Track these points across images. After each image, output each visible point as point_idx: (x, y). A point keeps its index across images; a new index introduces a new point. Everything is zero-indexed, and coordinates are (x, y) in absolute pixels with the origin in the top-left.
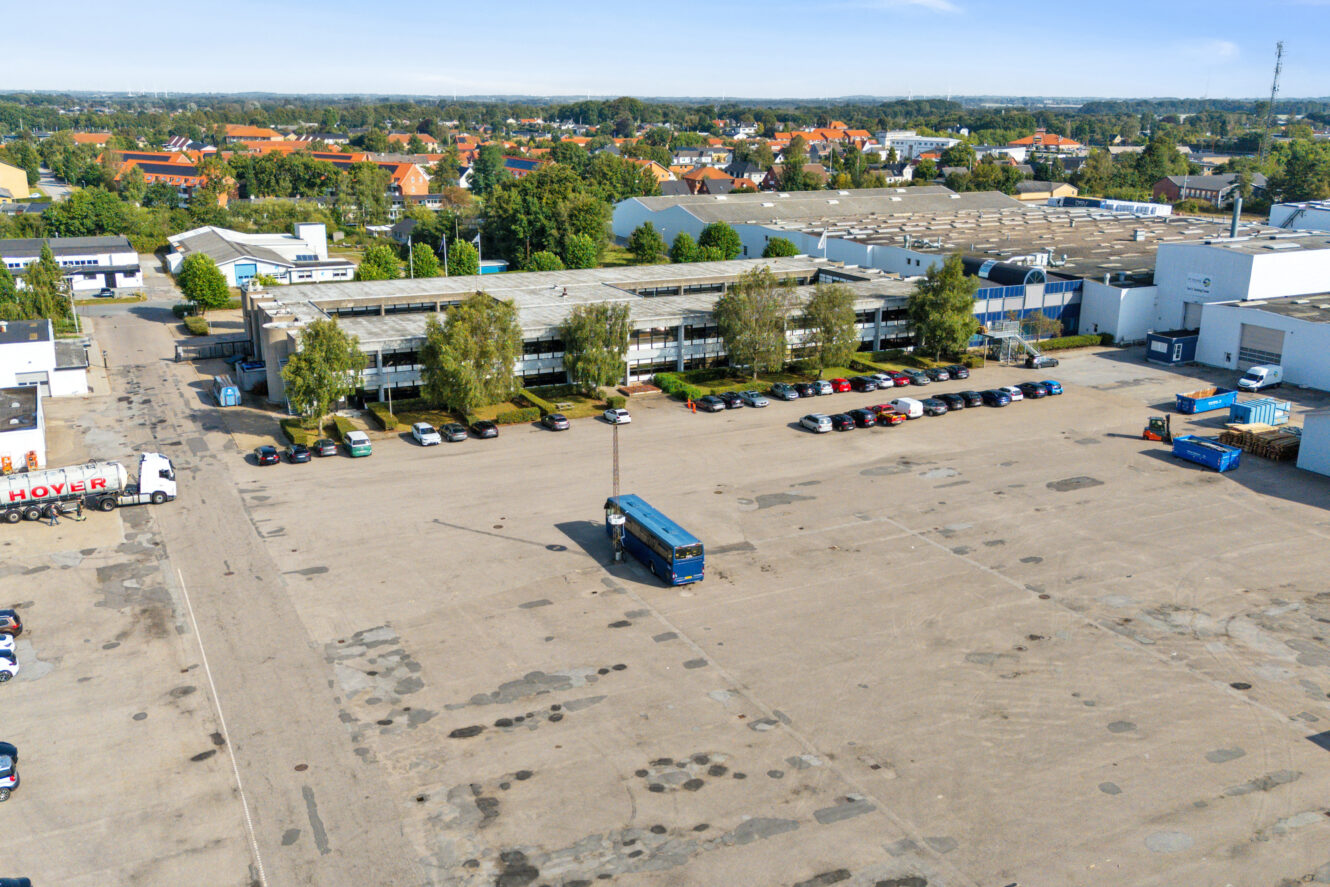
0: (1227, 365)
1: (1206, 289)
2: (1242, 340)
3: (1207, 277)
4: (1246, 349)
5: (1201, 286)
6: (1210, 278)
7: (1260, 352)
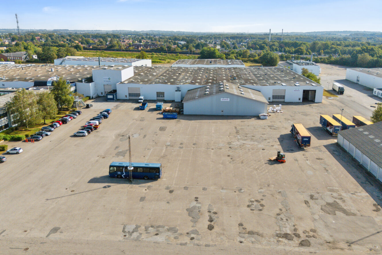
0: (126, 98)
1: (109, 81)
2: (128, 91)
3: (109, 77)
4: (130, 94)
5: (108, 80)
6: (110, 78)
7: (134, 94)
